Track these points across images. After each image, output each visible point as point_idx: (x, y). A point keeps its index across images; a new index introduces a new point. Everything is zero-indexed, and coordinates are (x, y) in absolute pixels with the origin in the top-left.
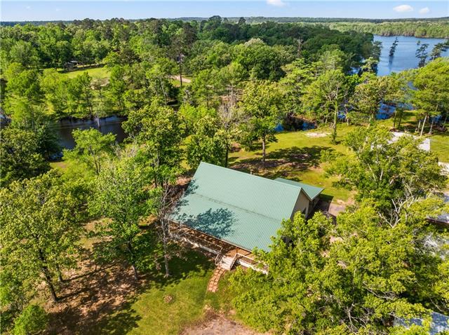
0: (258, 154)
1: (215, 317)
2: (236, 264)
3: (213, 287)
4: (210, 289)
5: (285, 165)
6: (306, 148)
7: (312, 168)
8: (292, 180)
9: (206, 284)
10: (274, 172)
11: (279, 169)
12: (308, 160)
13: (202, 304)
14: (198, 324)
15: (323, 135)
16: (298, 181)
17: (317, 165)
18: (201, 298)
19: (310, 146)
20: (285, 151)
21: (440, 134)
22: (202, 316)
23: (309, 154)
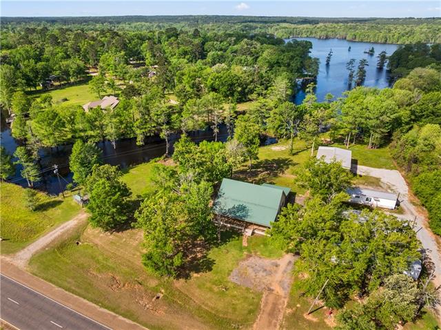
0: (243, 166)
1: (251, 256)
2: (253, 233)
3: (245, 244)
5: (263, 173)
6: (273, 160)
7: (281, 175)
8: (271, 183)
9: (241, 243)
10: (257, 179)
11: (260, 177)
12: (277, 168)
13: (243, 252)
14: (244, 260)
15: (284, 149)
16: (274, 184)
17: (283, 172)
19: (276, 158)
20: (261, 163)
21: (360, 144)
23: (277, 164)
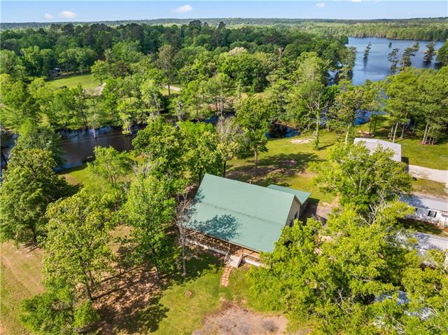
2: (242, 263)
3: (225, 282)
4: (223, 284)
5: (275, 172)
6: (292, 155)
7: (299, 174)
8: (282, 185)
9: (219, 281)
10: (265, 178)
11: (269, 176)
12: (295, 166)
15: (307, 141)
17: (303, 171)
18: (216, 291)
19: (295, 152)
20: (274, 158)
22: (219, 306)
23: (295, 160)
